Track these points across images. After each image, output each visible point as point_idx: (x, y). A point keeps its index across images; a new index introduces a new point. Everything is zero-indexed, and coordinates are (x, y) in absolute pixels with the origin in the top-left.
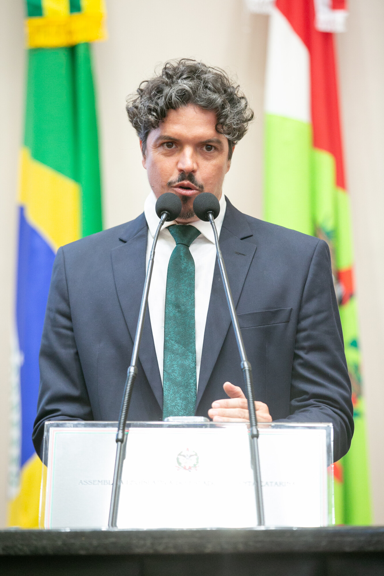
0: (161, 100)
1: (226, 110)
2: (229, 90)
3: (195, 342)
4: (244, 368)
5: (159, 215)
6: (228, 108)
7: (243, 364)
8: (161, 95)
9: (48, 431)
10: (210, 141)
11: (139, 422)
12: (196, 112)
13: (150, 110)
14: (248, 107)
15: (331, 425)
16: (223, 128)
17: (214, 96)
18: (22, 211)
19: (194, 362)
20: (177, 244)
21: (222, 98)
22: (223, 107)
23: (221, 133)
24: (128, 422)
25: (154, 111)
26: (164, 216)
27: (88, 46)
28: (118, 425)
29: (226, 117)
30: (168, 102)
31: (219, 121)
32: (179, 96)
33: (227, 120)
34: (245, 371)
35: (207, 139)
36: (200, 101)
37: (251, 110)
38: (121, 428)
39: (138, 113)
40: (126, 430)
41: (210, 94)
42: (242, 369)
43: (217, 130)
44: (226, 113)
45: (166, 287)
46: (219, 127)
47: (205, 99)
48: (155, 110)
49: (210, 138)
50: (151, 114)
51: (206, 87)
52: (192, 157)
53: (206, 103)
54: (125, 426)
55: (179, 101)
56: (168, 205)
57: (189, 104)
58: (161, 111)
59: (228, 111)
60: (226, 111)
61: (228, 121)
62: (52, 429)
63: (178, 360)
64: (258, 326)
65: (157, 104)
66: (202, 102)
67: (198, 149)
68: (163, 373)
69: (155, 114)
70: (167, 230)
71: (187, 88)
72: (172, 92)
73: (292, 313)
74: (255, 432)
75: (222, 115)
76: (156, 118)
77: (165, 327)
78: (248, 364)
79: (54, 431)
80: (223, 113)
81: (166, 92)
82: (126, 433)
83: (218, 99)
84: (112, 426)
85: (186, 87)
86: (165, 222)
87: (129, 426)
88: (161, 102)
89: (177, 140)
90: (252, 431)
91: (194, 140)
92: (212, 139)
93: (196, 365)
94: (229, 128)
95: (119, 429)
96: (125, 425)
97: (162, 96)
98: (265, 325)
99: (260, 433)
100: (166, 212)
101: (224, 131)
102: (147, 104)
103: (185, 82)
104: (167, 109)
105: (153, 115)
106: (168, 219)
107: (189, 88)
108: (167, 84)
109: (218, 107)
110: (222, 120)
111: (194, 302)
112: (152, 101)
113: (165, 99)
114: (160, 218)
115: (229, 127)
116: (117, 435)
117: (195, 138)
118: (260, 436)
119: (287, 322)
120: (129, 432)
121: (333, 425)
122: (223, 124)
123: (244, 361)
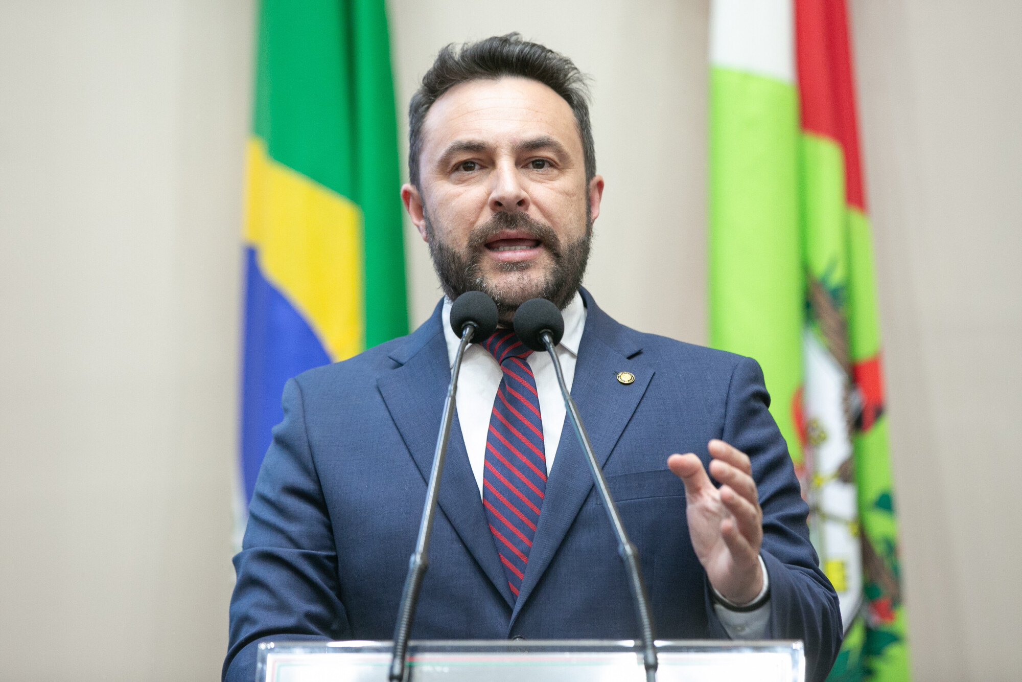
4: (625, 555)
7: (623, 550)
9: (264, 661)
18: (251, 256)
24: (412, 643)
26: (467, 334)
28: (392, 650)
34: (627, 560)
38: (399, 653)
40: (408, 656)
42: (622, 558)
54: (405, 652)
56: (473, 313)
62: (271, 658)
74: (651, 660)
79: (275, 661)
82: (408, 662)
84: (383, 650)
87: (415, 650)
90: (646, 659)
95: (395, 656)
96: (405, 648)
99: (659, 661)
100: (471, 324)
116: (392, 668)
118: (659, 667)
123: (623, 544)
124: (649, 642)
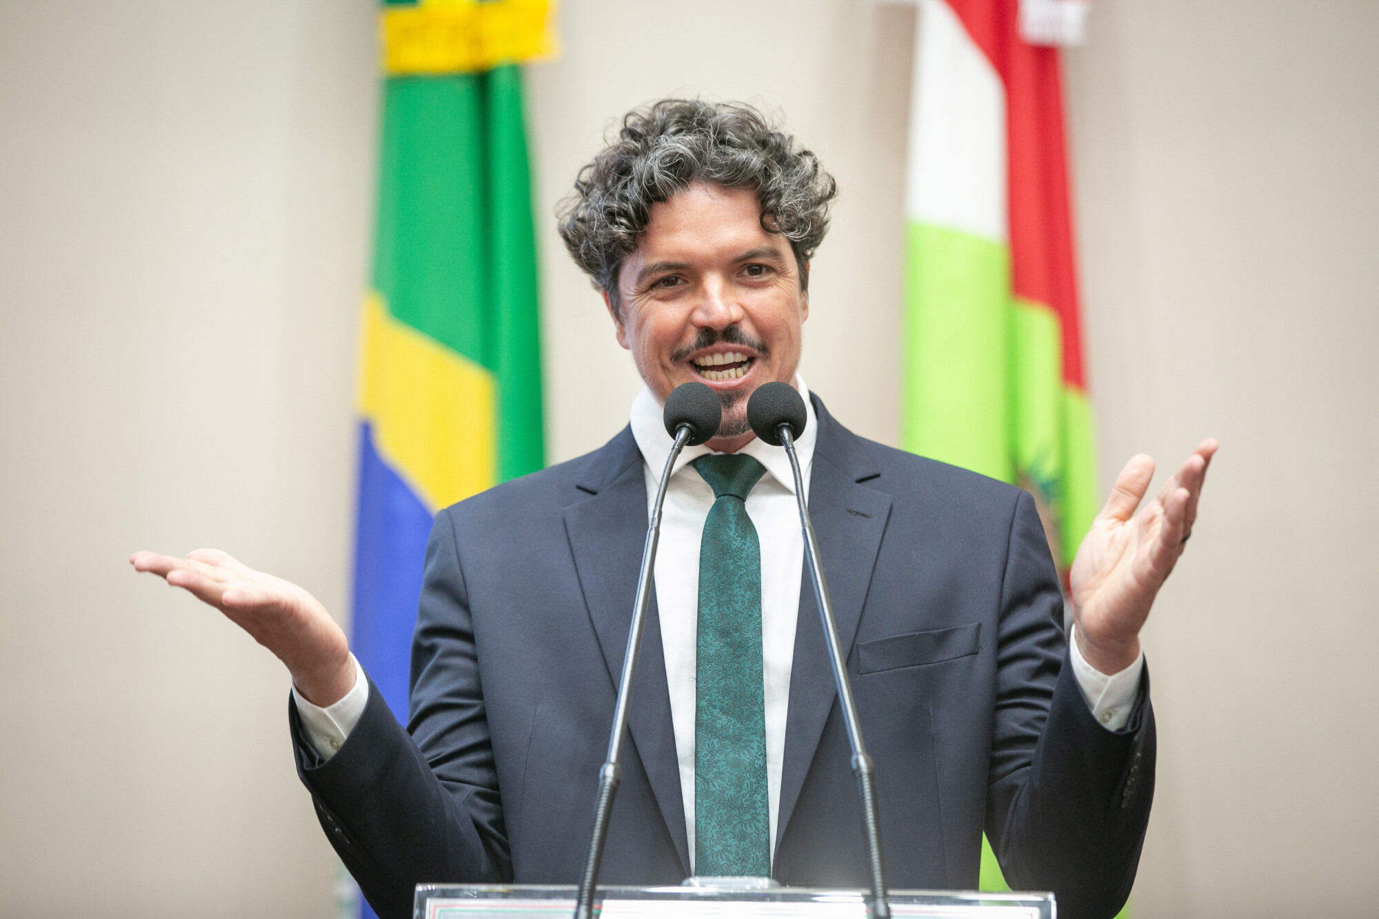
0: (631, 188)
1: (774, 179)
2: (772, 140)
3: (764, 711)
4: (859, 768)
5: (672, 430)
6: (778, 175)
7: (857, 761)
8: (630, 177)
9: (422, 907)
10: (754, 255)
11: (624, 888)
12: (710, 196)
13: (611, 215)
14: (820, 169)
15: (1051, 897)
16: (776, 220)
17: (743, 156)
18: (366, 434)
19: (763, 757)
20: (717, 498)
21: (762, 156)
22: (767, 174)
23: (776, 232)
24: (599, 888)
25: (619, 215)
26: (682, 434)
27: (517, 70)
28: (576, 895)
29: (779, 195)
30: (647, 187)
31: (765, 206)
32: (668, 169)
33: (783, 200)
34: (861, 775)
35: (747, 251)
36: (715, 172)
37: (828, 175)
38: (585, 900)
39: (587, 231)
40: (596, 905)
41: (733, 154)
42: (854, 772)
43: (766, 229)
44: (777, 186)
45: (699, 591)
46: (768, 219)
47: (726, 165)
48: (625, 214)
49: (754, 247)
50: (616, 223)
51: (723, 142)
52: (723, 294)
53: (728, 172)
54: (593, 896)
55: (670, 180)
56: (691, 410)
57: (693, 182)
58: (635, 211)
59: (780, 179)
60: (776, 180)
61: (785, 203)
62: (430, 903)
63: (727, 751)
64: (906, 667)
65: (624, 198)
66: (718, 172)
67: (733, 277)
68: (696, 779)
69: (624, 221)
70: (691, 467)
71: (683, 149)
72: (650, 165)
73: (982, 633)
74: (882, 912)
75: (769, 193)
76: (627, 228)
77: (697, 679)
78: (867, 761)
79: (435, 907)
80: (771, 188)
81: (637, 168)
82: (595, 911)
83: (754, 160)
84: (565, 895)
85: (679, 148)
86: (686, 448)
87: (603, 896)
88: (633, 192)
89: (683, 265)
90: (875, 910)
91: (721, 257)
92: (759, 249)
93: (766, 762)
94: (789, 216)
95: (579, 903)
96: (593, 893)
97: (632, 179)
98: (922, 664)
100: (688, 425)
101: (780, 224)
102: (603, 203)
103: (675, 138)
104: (647, 203)
105: (622, 224)
106: (692, 440)
107: (686, 149)
108: (636, 153)
109: (756, 176)
110: (772, 202)
111: (760, 623)
112: (612, 195)
113: (640, 184)
114: (674, 439)
115: (790, 213)
116: (577, 916)
117: (721, 253)
119: (972, 654)
120: (604, 909)
121: (1057, 899)
122: (773, 212)
123: (857, 754)
124: (880, 892)
